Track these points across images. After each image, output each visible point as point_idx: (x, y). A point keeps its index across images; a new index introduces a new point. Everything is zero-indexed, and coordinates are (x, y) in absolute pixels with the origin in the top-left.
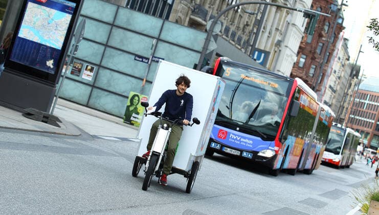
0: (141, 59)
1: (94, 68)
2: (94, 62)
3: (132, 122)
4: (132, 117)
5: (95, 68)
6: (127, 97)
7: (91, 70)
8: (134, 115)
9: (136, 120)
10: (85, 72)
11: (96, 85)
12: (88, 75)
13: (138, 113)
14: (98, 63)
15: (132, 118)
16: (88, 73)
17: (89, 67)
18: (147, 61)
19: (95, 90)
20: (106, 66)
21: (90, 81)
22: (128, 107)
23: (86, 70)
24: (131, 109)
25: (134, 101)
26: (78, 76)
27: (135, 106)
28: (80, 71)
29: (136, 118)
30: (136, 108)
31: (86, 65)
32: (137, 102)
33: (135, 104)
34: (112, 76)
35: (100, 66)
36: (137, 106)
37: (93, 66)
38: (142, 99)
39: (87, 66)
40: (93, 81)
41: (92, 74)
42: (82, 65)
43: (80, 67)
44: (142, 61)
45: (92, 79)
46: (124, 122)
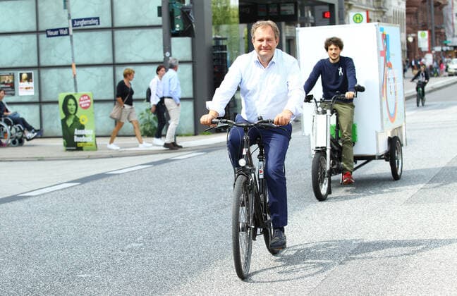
0: (56, 33)
1: (31, 74)
2: (28, 64)
3: (79, 145)
4: (75, 137)
5: (34, 73)
6: (57, 102)
7: (29, 78)
8: (77, 132)
9: (83, 139)
10: (21, 85)
11: (44, 99)
12: (27, 88)
13: (82, 127)
14: (35, 64)
15: (76, 139)
16: (26, 84)
17: (24, 76)
18: (65, 32)
19: (45, 107)
20: (48, 64)
21: (32, 96)
22: (64, 121)
23: (21, 80)
24: (69, 122)
25: (69, 107)
26: (13, 95)
27: (73, 117)
28: (12, 86)
29: (81, 136)
30: (76, 120)
31: (17, 73)
32: (74, 107)
33: (74, 112)
34: (62, 75)
35: (39, 67)
36: (77, 115)
37: (28, 72)
38: (80, 100)
39: (21, 75)
40: (38, 94)
41: (31, 84)
42: (13, 75)
43: (11, 81)
44: (59, 35)
45: (35, 92)
46: (67, 150)
